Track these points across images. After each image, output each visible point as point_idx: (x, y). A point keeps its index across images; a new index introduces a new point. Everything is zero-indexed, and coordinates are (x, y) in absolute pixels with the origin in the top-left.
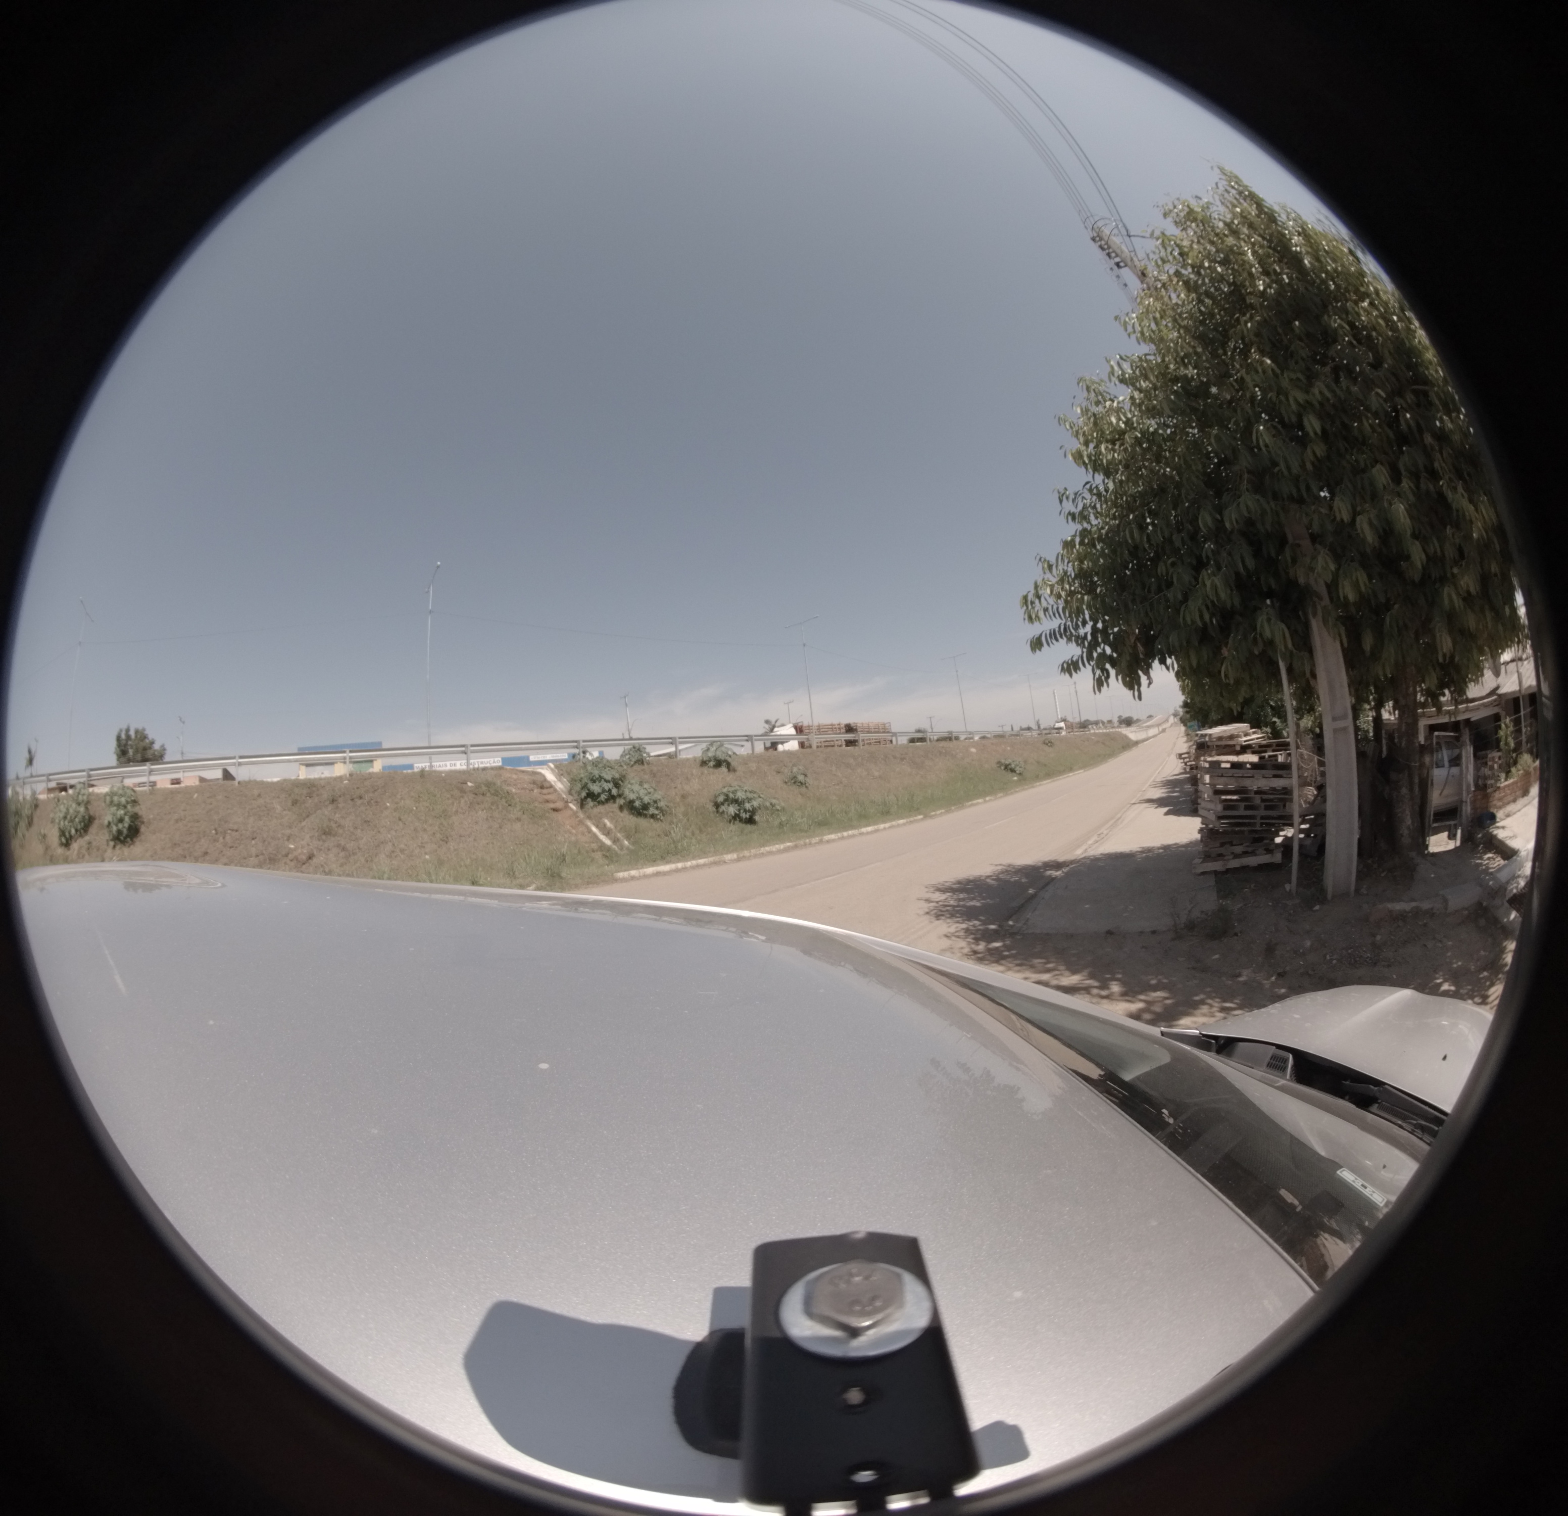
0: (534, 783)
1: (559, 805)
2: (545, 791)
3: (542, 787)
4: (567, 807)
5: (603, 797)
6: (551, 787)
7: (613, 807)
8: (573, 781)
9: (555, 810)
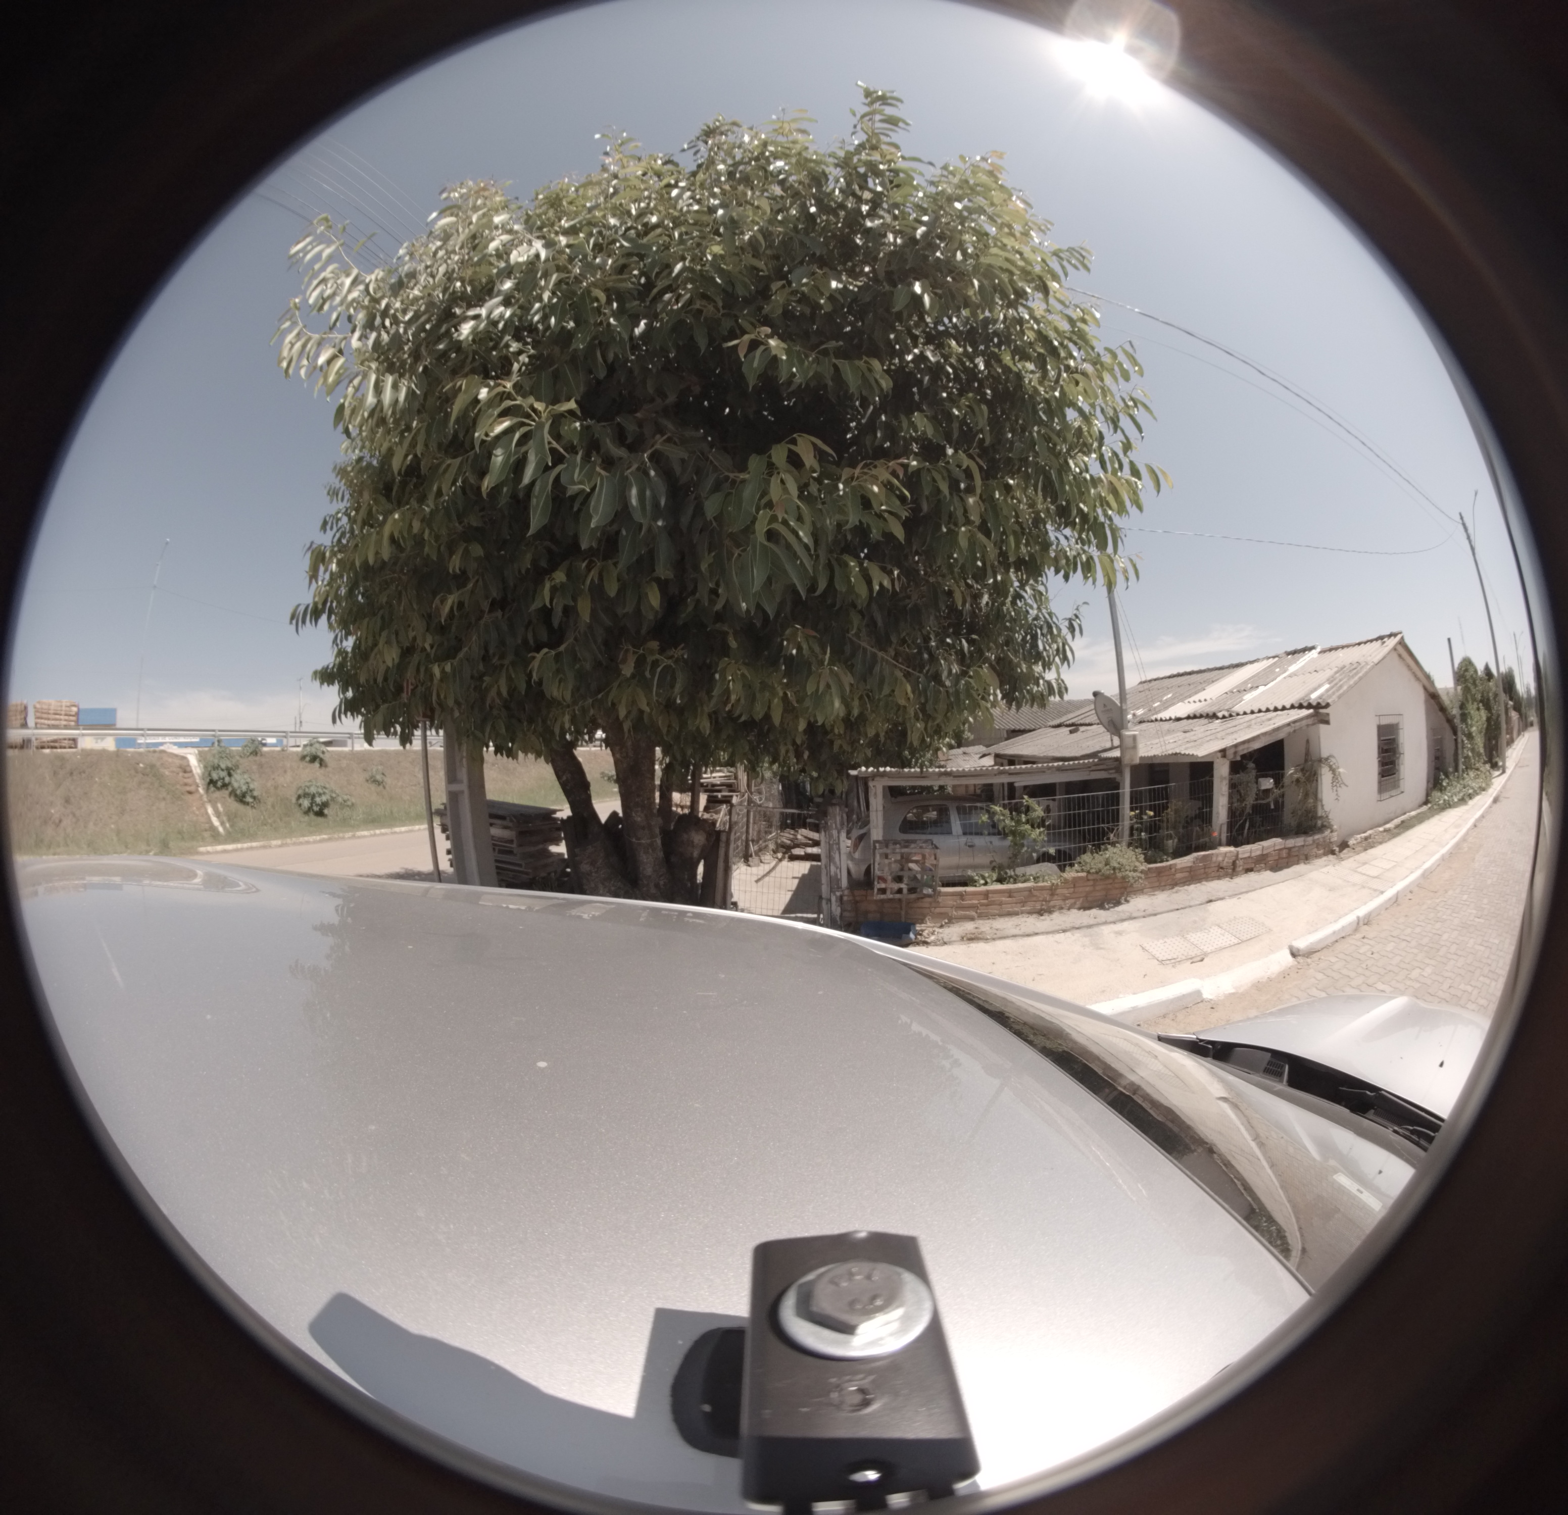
0: (180, 767)
1: (192, 788)
2: (186, 775)
3: (185, 772)
4: (197, 791)
5: (219, 784)
6: (191, 771)
7: (225, 793)
8: (205, 767)
9: (190, 793)
